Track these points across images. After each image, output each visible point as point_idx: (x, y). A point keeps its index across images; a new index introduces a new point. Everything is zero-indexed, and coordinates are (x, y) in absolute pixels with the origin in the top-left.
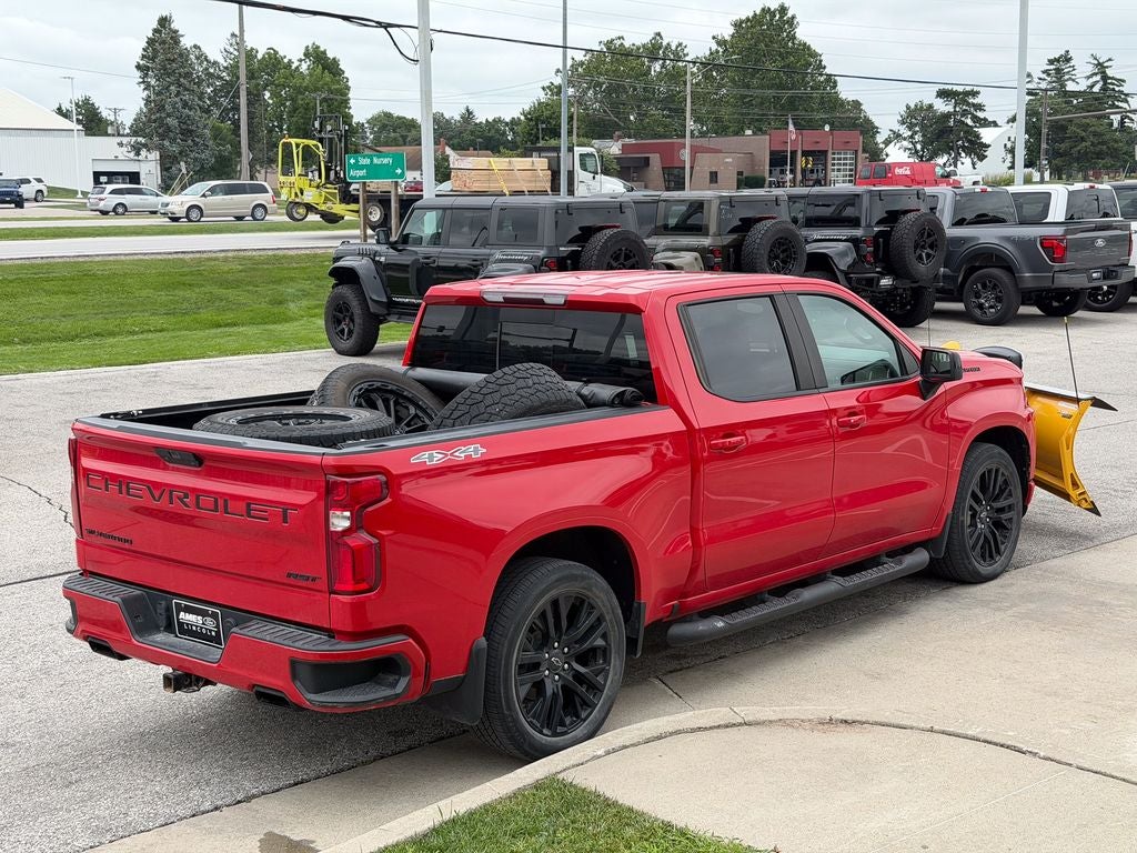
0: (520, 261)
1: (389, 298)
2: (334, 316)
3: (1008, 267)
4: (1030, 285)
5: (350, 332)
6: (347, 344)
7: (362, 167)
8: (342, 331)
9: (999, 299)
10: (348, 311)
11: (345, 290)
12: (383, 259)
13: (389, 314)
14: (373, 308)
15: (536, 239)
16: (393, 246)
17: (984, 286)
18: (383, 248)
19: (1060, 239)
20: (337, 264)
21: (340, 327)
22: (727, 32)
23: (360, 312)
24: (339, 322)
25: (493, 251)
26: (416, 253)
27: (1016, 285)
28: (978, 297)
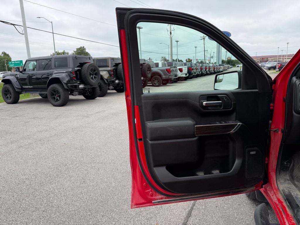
0: (63, 73)
1: (22, 87)
2: (5, 93)
3: (160, 76)
4: (164, 78)
5: (10, 97)
6: (9, 101)
7: (13, 64)
8: (8, 97)
9: (158, 82)
10: (9, 91)
11: (8, 86)
12: (18, 76)
13: (22, 92)
14: (17, 90)
15: (67, 66)
16: (21, 72)
17: (155, 79)
18: (18, 73)
19: (170, 69)
20: (4, 79)
21: (7, 96)
22: (75, 50)
23: (12, 91)
24: (7, 95)
25: (53, 71)
26: (28, 73)
27: (162, 78)
28: (154, 81)
